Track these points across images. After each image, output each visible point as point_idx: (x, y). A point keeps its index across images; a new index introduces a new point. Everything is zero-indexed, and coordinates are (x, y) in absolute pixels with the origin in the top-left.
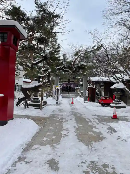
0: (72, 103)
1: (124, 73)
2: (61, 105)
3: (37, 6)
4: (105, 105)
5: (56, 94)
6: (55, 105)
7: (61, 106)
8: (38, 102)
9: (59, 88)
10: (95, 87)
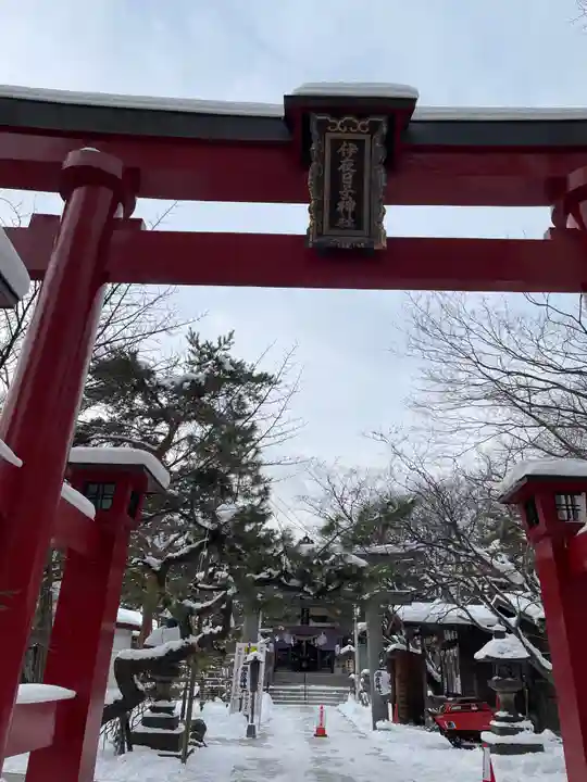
0: (321, 732)
1: (527, 591)
2: (270, 741)
3: (195, 349)
4: (467, 740)
5: (248, 684)
6: (242, 741)
7: (269, 747)
8: (172, 723)
9: (262, 657)
10: (419, 651)
